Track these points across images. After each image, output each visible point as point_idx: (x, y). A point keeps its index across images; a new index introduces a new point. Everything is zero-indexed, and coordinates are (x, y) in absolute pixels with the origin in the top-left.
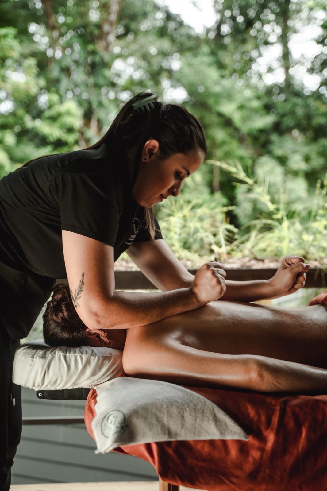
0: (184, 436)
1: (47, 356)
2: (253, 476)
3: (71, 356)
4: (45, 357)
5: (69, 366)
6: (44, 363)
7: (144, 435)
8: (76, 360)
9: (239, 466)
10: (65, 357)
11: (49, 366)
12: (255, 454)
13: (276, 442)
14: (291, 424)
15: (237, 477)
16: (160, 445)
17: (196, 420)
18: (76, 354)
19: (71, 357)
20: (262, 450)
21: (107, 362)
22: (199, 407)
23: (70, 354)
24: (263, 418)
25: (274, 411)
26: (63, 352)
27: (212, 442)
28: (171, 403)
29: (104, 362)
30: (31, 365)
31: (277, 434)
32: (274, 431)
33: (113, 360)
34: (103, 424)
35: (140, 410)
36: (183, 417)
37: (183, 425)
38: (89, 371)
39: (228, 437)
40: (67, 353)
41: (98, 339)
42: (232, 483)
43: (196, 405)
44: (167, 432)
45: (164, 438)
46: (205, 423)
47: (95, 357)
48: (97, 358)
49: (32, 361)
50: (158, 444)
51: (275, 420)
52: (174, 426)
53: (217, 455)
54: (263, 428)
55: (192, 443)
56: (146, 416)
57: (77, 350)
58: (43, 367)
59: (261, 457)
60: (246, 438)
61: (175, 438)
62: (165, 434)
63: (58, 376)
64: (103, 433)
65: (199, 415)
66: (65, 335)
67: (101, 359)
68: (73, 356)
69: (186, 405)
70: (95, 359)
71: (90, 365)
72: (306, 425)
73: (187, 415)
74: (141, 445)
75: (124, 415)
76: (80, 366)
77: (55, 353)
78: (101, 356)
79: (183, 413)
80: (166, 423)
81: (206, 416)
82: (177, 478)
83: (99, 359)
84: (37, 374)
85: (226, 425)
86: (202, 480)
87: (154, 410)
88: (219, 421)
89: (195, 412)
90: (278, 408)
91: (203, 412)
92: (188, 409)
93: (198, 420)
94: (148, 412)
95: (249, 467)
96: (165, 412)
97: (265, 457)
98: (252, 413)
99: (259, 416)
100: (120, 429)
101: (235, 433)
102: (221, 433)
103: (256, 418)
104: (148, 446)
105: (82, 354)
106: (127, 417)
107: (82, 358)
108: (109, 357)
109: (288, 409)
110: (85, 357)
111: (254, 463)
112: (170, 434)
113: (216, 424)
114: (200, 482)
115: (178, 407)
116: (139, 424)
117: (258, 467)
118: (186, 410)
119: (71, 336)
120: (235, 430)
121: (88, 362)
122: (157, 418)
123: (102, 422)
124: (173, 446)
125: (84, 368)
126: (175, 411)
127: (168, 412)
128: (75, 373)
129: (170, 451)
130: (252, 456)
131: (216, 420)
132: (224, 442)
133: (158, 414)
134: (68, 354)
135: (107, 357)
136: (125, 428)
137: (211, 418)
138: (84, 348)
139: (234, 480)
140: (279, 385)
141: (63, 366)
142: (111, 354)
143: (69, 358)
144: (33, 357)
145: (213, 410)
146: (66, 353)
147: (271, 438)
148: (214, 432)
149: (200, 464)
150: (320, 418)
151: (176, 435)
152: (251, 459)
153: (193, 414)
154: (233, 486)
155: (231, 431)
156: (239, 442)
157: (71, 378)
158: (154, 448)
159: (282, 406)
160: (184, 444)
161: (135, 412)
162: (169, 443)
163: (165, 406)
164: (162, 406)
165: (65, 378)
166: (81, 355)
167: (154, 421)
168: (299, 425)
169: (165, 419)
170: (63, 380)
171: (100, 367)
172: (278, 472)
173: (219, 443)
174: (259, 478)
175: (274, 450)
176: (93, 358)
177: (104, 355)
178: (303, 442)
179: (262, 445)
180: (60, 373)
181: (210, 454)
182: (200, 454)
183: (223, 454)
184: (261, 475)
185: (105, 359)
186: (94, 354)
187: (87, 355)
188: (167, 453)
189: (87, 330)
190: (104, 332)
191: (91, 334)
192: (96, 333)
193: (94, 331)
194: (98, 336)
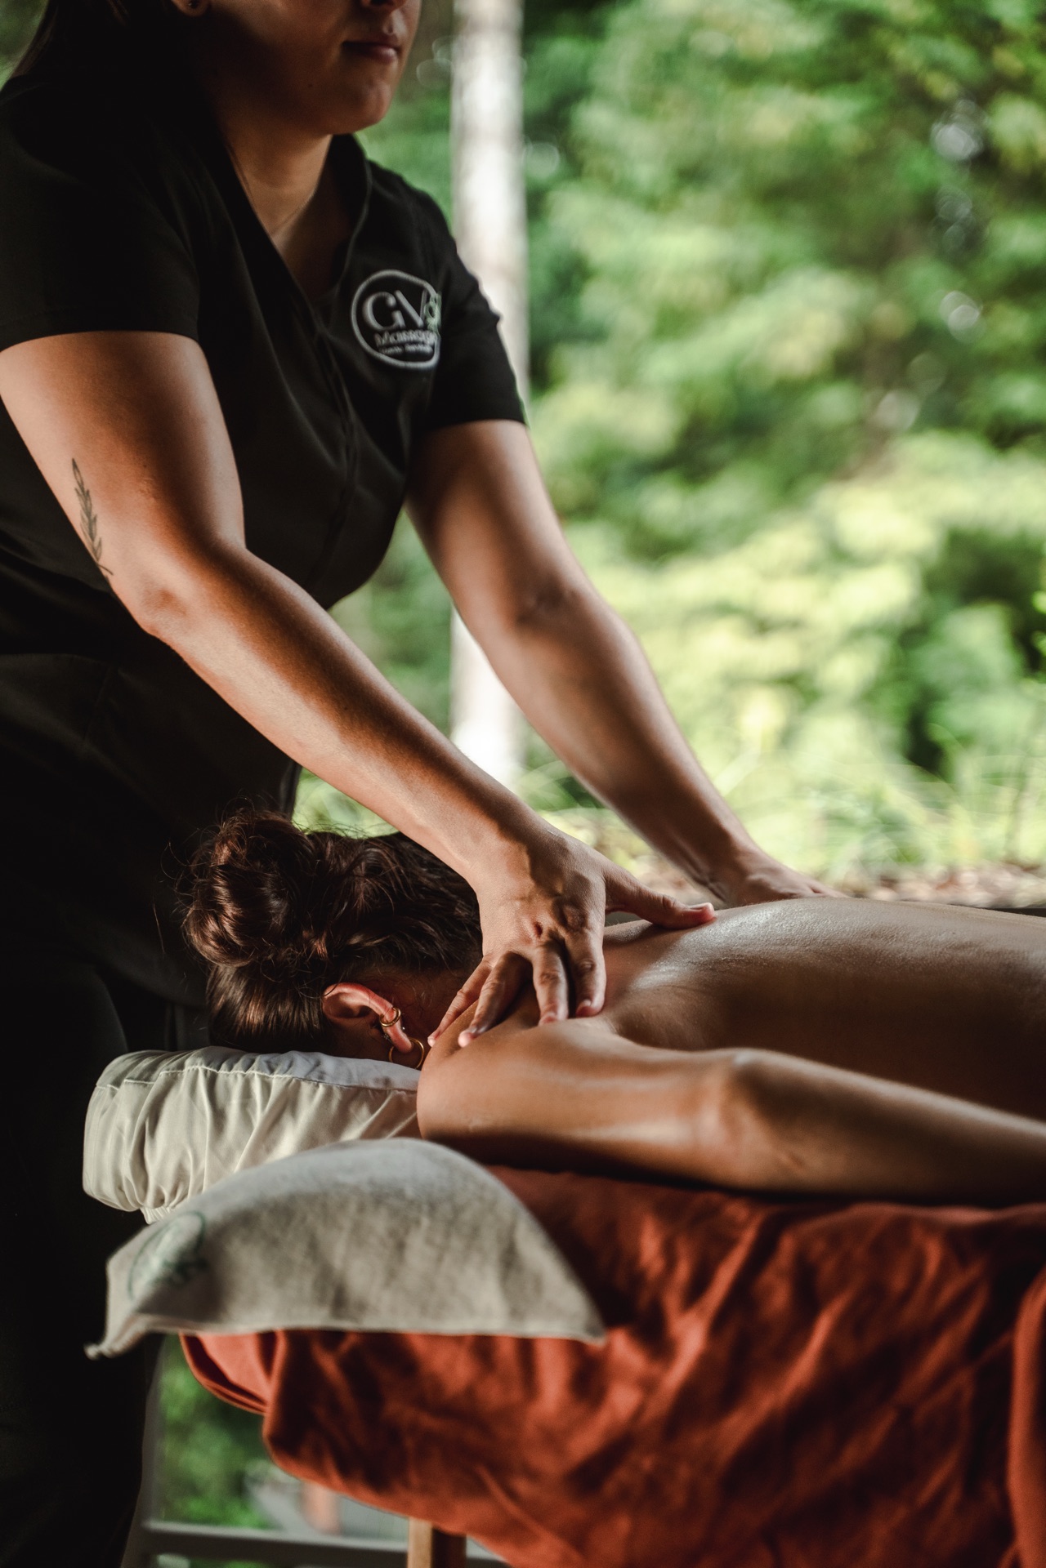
1: (154, 1075)
2: (589, 1478)
3: (232, 1077)
4: (148, 1079)
5: (219, 1116)
7: (253, 1302)
8: (247, 1094)
9: (553, 1439)
10: (212, 1082)
11: (155, 1114)
12: (623, 1400)
13: (705, 1361)
14: (778, 1296)
15: (535, 1477)
16: (299, 1339)
17: (440, 1259)
18: (250, 1072)
19: (231, 1079)
20: (648, 1386)
21: (365, 1110)
23: (230, 1069)
24: (683, 1271)
25: (726, 1244)
26: (208, 1064)
27: (483, 1347)
28: (381, 1197)
29: (352, 1110)
30: (104, 1112)
31: (716, 1327)
32: (710, 1319)
33: (389, 1104)
36: (401, 1247)
37: (392, 1275)
39: (534, 1328)
40: (224, 1066)
41: (374, 1032)
42: (512, 1495)
43: (457, 1211)
44: (331, 1294)
45: (315, 1318)
46: (471, 1272)
47: (318, 1086)
48: (321, 1089)
49: (113, 1094)
50: (296, 1338)
51: (725, 1276)
52: (362, 1275)
53: (493, 1394)
54: (672, 1301)
55: (420, 1347)
56: (278, 1234)
58: (134, 1117)
59: (641, 1412)
60: (597, 1333)
61: (356, 1320)
62: (321, 1301)
63: (184, 1154)
64: (130, 1288)
65: (457, 1243)
67: (337, 1096)
68: (240, 1078)
69: (425, 1207)
70: (314, 1092)
71: (294, 1113)
72: (839, 1305)
73: (416, 1243)
74: (244, 1335)
75: (203, 1226)
76: (259, 1117)
77: (181, 1066)
78: (343, 1083)
79: (407, 1232)
80: (337, 1263)
81: (481, 1249)
82: (330, 1463)
83: (329, 1094)
84: (119, 1141)
85: (538, 1283)
87: (310, 1217)
88: (520, 1269)
89: (449, 1233)
90: (749, 1236)
91: (475, 1232)
92: (425, 1222)
93: (447, 1259)
94: (288, 1224)
95: (585, 1443)
96: (347, 1224)
97: (652, 1411)
98: (650, 1246)
99: (672, 1263)
100: (171, 1270)
101: (561, 1312)
102: (516, 1313)
103: (660, 1265)
104: (264, 1344)
105: (272, 1071)
106: (210, 1232)
107: (266, 1087)
108: (373, 1090)
109: (788, 1244)
110: (277, 1081)
111: (609, 1431)
112: (339, 1300)
113: (505, 1278)
114: (406, 1485)
115: (394, 1213)
116: (245, 1261)
117: (617, 1448)
118: (418, 1223)
119: (272, 1016)
120: (563, 1304)
121: (288, 1103)
122: (313, 1246)
123: (141, 1253)
124: (345, 1347)
125: (274, 1123)
126: (380, 1223)
127: (356, 1228)
128: (240, 1145)
129: (328, 1364)
130: (613, 1407)
131: (510, 1260)
132: (526, 1347)
133: (321, 1231)
134: (223, 1072)
135: (366, 1089)
136: (191, 1269)
137: (494, 1256)
138: (290, 1056)
139: (522, 1486)
141: (203, 1113)
142: (387, 1081)
143: (226, 1084)
144: (118, 1082)
145: (512, 1229)
146: (219, 1068)
147: (690, 1340)
148: (490, 1307)
149: (428, 1421)
150: (898, 1281)
151: (362, 1307)
152: (605, 1419)
153: (439, 1239)
154: (512, 1508)
155: (550, 1305)
156: (575, 1348)
157: (229, 1158)
158: (281, 1348)
159: (770, 1230)
160: (388, 1345)
162: (332, 1338)
163: (352, 1208)
164: (343, 1206)
165: (205, 1164)
166: (269, 1074)
167: (298, 1254)
168: (807, 1304)
169: (338, 1251)
170: (202, 1175)
171: (332, 1126)
172: (684, 1472)
173: (506, 1352)
174: (610, 1488)
175: (688, 1392)
176: (306, 1088)
177: (355, 1082)
178: (803, 1368)
179: (655, 1370)
180: (192, 1144)
181: (470, 1391)
182: (438, 1385)
183: (516, 1395)
184: (622, 1475)
185: (355, 1095)
186: (314, 1076)
187: (288, 1076)
188: (317, 1372)
189: (330, 993)
190: (395, 1006)
191: (347, 1012)
192: (365, 1011)
193: (357, 997)
194: (377, 1020)
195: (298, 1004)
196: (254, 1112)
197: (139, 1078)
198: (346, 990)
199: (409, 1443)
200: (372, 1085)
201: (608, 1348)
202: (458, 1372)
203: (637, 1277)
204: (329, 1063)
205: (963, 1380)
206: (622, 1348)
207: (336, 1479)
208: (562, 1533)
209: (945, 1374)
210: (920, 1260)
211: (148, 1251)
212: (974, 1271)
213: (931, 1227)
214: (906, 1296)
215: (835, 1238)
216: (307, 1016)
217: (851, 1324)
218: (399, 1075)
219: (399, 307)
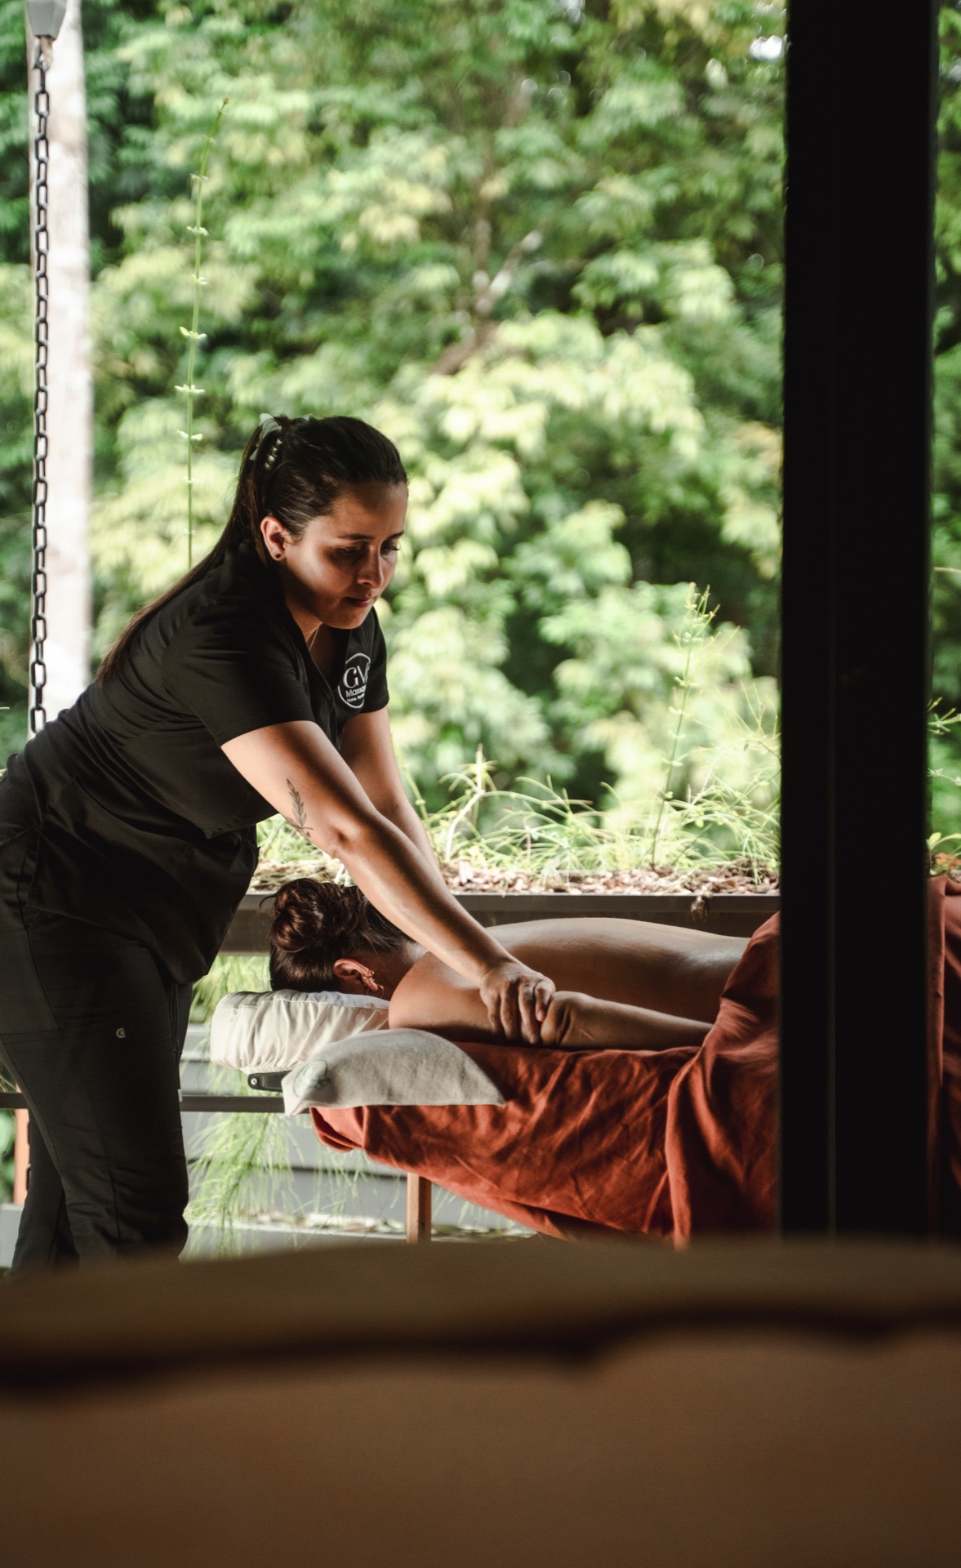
0: (410, 1097)
1: (258, 1003)
2: (501, 1156)
3: (300, 1003)
4: (255, 1005)
5: (293, 1022)
6: (253, 1015)
7: (352, 1095)
8: (306, 1012)
9: (485, 1143)
10: (288, 1006)
11: (260, 1021)
12: (513, 1128)
13: (546, 1112)
14: (576, 1085)
15: (478, 1157)
16: (373, 1110)
17: (433, 1076)
18: (307, 1001)
19: (298, 1005)
20: (524, 1122)
21: (363, 1018)
22: (443, 1058)
23: (297, 999)
24: (536, 1077)
25: (554, 1067)
26: (286, 997)
27: (453, 1110)
28: (403, 1052)
29: (357, 1019)
30: (231, 1020)
31: (551, 1099)
32: (547, 1095)
33: (375, 1015)
34: (297, 1080)
35: (353, 1060)
36: (415, 1071)
37: (412, 1083)
38: (328, 1032)
39: (475, 1101)
40: (293, 998)
41: (358, 982)
42: (470, 1165)
43: (440, 1056)
44: (386, 1091)
45: (381, 1101)
46: (447, 1081)
47: (340, 1008)
48: (343, 1009)
49: (235, 1013)
50: (371, 1108)
51: (553, 1079)
52: (399, 1083)
53: (458, 1128)
54: (532, 1090)
55: (426, 1111)
56: (360, 1068)
57: (312, 995)
58: (250, 1023)
59: (521, 1130)
60: (500, 1102)
61: (397, 1101)
62: (383, 1094)
63: (275, 1040)
64: (294, 1092)
65: (439, 1069)
66: (299, 973)
67: (350, 1012)
68: (302, 1004)
69: (424, 1056)
70: (339, 1011)
71: (329, 1021)
72: (599, 1088)
73: (421, 1069)
74: (348, 1109)
75: (327, 1065)
76: (313, 1022)
77: (272, 999)
78: (352, 1006)
79: (417, 1066)
80: (388, 1079)
81: (450, 1072)
82: (391, 1156)
83: (346, 1011)
84: (241, 1034)
85: (476, 1084)
86: (428, 1162)
87: (373, 1060)
88: (468, 1079)
89: (435, 1065)
90: (563, 1063)
91: (447, 1065)
92: (425, 1061)
93: (436, 1076)
94: (364, 1063)
95: (499, 1143)
96: (391, 1064)
97: (526, 1130)
98: (522, 1069)
99: (531, 1074)
100: (316, 1083)
101: (486, 1095)
102: (467, 1096)
103: (526, 1076)
104: (358, 1111)
105: (318, 1001)
106: (330, 1068)
107: (316, 1008)
108: (367, 1009)
109: (579, 1066)
110: (321, 1005)
111: (508, 1140)
112: (390, 1094)
113: (461, 1083)
114: (425, 1163)
115: (410, 1057)
116: (347, 1079)
118: (422, 1062)
119: (308, 974)
120: (487, 1092)
121: (327, 1016)
122: (376, 1072)
123: (297, 1076)
124: (393, 1112)
125: (320, 1025)
126: (405, 1062)
127: (394, 1065)
128: (303, 1036)
129: (388, 1119)
130: (509, 1131)
131: (463, 1075)
132: (471, 1109)
133: (379, 1067)
134: (293, 1001)
135: (363, 1009)
136: (325, 1083)
137: (456, 1074)
138: (324, 993)
139: (474, 1161)
140: (590, 1037)
141: (284, 1020)
142: (372, 1005)
143: (295, 1007)
144: (236, 1007)
145: (463, 1063)
146: (291, 999)
147: (541, 1103)
148: (456, 1094)
149: (430, 1140)
150: (623, 1078)
151: (400, 1096)
152: (506, 1135)
153: (431, 1068)
154: (470, 1169)
155: (481, 1092)
156: (493, 1108)
157: (297, 1043)
158: (366, 1112)
159: (571, 1061)
160: (411, 1111)
161: (345, 1062)
162: (388, 1108)
163: (392, 1056)
164: (387, 1055)
165: (286, 1044)
166: (316, 1002)
167: (370, 1075)
168: (587, 1089)
169: (388, 1074)
170: (284, 1050)
171: (348, 1025)
172: (540, 1153)
173: (463, 1111)
174: (510, 1160)
175: (540, 1123)
176: (335, 1009)
177: (358, 1005)
178: (587, 1112)
179: (527, 1116)
180: (279, 1034)
181: (448, 1127)
182: (434, 1127)
183: (468, 1128)
184: (515, 1155)
185: (359, 1011)
186: (339, 1003)
187: (326, 1003)
188: (383, 1122)
189: (337, 963)
190: (370, 969)
191: (345, 972)
192: (354, 972)
193: (350, 965)
194: (359, 977)
195: (321, 968)
196: (310, 1020)
197: (251, 1004)
198: (346, 962)
199: (424, 1148)
200: (366, 1007)
201: (506, 1108)
202: (443, 1121)
203: (517, 1081)
204: (344, 997)
205: (649, 1114)
206: (512, 1108)
207: (394, 1162)
208: (490, 1179)
209: (641, 1112)
210: (632, 1069)
211: (301, 1076)
212: (653, 1073)
213: (635, 1058)
214: (626, 1084)
215: (598, 1062)
216: (326, 973)
217: (606, 1094)
218: (378, 1002)
219: (358, 675)
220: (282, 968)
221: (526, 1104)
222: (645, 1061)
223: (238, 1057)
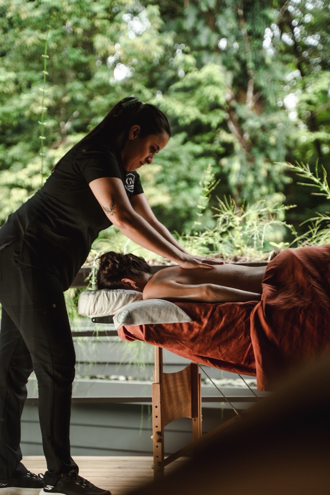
0: (159, 321)
1: (96, 293)
2: (193, 340)
3: (110, 293)
4: (95, 294)
5: (109, 299)
6: (95, 297)
7: (139, 321)
8: (113, 296)
9: (187, 336)
10: (107, 294)
11: (97, 299)
12: (196, 330)
13: (207, 324)
14: (217, 315)
15: (185, 341)
16: (146, 326)
17: (167, 314)
18: (113, 292)
19: (110, 294)
20: (200, 328)
21: (132, 298)
22: (169, 308)
23: (110, 292)
24: (203, 313)
25: (208, 309)
26: (106, 291)
27: (174, 325)
28: (155, 306)
29: (131, 298)
30: (87, 300)
31: (209, 320)
32: (208, 319)
33: (136, 298)
34: (118, 317)
35: (138, 309)
36: (160, 312)
37: (160, 316)
38: (121, 303)
39: (183, 322)
40: (108, 291)
41: (129, 286)
42: (182, 343)
43: (168, 307)
44: (151, 319)
45: (149, 323)
46: (172, 315)
47: (125, 294)
48: (126, 295)
49: (88, 297)
50: (146, 325)
51: (209, 314)
52: (155, 316)
53: (176, 331)
54: (202, 317)
55: (164, 325)
56: (141, 312)
57: (114, 290)
58: (94, 300)
59: (199, 331)
60: (192, 322)
61: (155, 323)
62: (149, 320)
63: (103, 306)
64: (118, 321)
65: (169, 312)
66: (109, 284)
67: (128, 296)
69: (163, 307)
71: (121, 299)
72: (226, 316)
73: (162, 312)
74: (137, 326)
75: (129, 311)
76: (116, 299)
77: (101, 292)
78: (129, 294)
79: (161, 310)
80: (151, 315)
81: (172, 312)
82: (154, 342)
83: (127, 295)
84: (90, 304)
85: (182, 316)
86: (167, 343)
87: (145, 309)
88: (179, 314)
89: (167, 310)
90: (212, 308)
91: (171, 310)
92: (163, 309)
93: (168, 314)
94: (142, 310)
95: (192, 336)
96: (151, 310)
97: (201, 331)
98: (197, 310)
99: (201, 312)
100: (126, 317)
101: (186, 319)
102: (179, 320)
103: (199, 312)
104: (141, 327)
105: (117, 292)
106: (130, 312)
107: (116, 295)
108: (134, 295)
109: (217, 308)
110: (118, 294)
111: (195, 334)
112: (152, 320)
113: (177, 316)
114: (166, 343)
115: (158, 308)
116: (137, 316)
117: (197, 336)
118: (162, 309)
119: (113, 284)
120: (186, 318)
121: (120, 297)
122: (146, 313)
123: (118, 316)
124: (154, 326)
125: (118, 300)
126: (156, 310)
127: (153, 310)
128: (112, 304)
129: (152, 329)
130: (195, 331)
131: (177, 313)
132: (181, 324)
133: (147, 311)
134: (108, 293)
136: (129, 317)
137: (175, 313)
139: (184, 342)
140: (218, 299)
141: (106, 299)
142: (135, 293)
144: (88, 295)
145: (177, 309)
146: (108, 292)
147: (205, 321)
148: (175, 320)
149: (167, 335)
150: (234, 312)
151: (156, 321)
152: (194, 333)
153: (166, 311)
154: (183, 345)
155: (184, 319)
156: (188, 324)
157: (110, 306)
158: (144, 327)
159: (214, 307)
160: (160, 326)
161: (135, 310)
162: (152, 325)
163: (151, 308)
164: (150, 307)
165: (106, 307)
166: (116, 292)
167: (145, 314)
168: (221, 316)
169: (151, 314)
170: (106, 309)
171: (127, 300)
172: (207, 338)
173: (178, 325)
174: (196, 341)
175: (206, 328)
176: (123, 295)
177: (131, 293)
178: (222, 324)
179: (201, 326)
180: (104, 304)
181: (173, 331)
182: (168, 331)
183: (180, 331)
184: (198, 339)
185: (131, 295)
186: (124, 292)
187: (120, 293)
188: (150, 330)
189: (123, 280)
190: (134, 281)
191: (125, 283)
192: (128, 282)
193: (127, 280)
195: (117, 282)
196: (114, 299)
197: (94, 294)
198: (126, 279)
199: (165, 338)
200: (133, 294)
201: (193, 323)
202: (171, 329)
203: (196, 314)
204: (125, 291)
205: (244, 323)
206: (195, 323)
207: (155, 343)
208: (189, 348)
209: (241, 323)
210: (236, 309)
212: (244, 310)
213: (237, 305)
214: (235, 314)
215: (224, 307)
216: (119, 283)
217: (228, 318)
219: (131, 181)
220: (103, 282)
221: (200, 322)
222: (241, 306)
223: (89, 312)
